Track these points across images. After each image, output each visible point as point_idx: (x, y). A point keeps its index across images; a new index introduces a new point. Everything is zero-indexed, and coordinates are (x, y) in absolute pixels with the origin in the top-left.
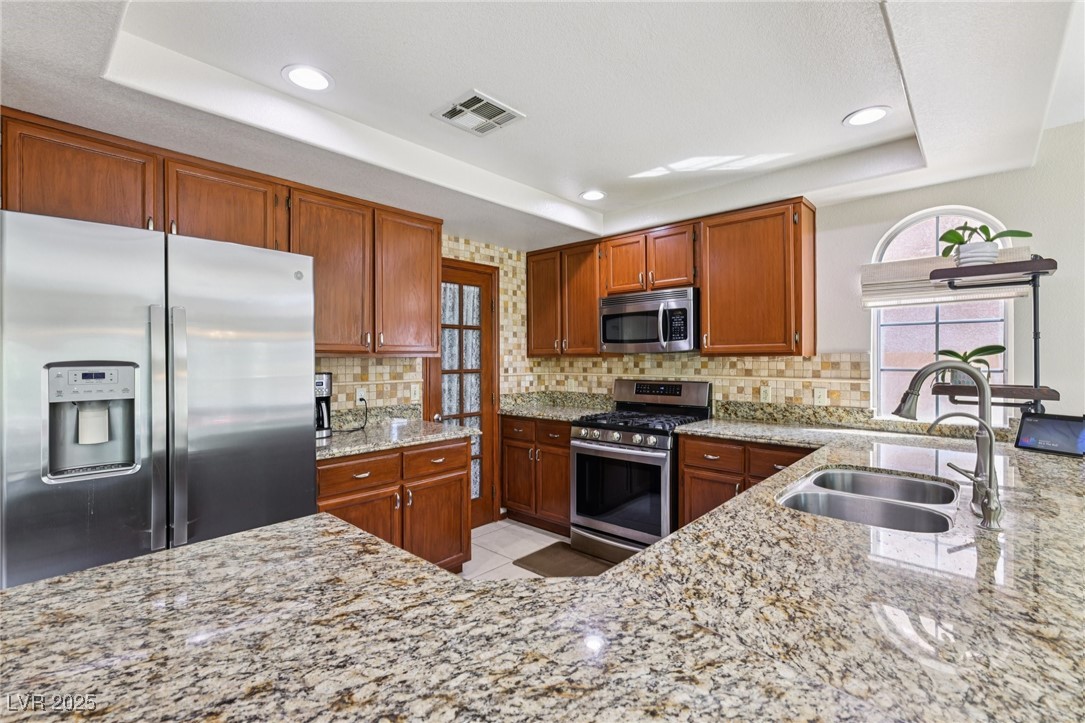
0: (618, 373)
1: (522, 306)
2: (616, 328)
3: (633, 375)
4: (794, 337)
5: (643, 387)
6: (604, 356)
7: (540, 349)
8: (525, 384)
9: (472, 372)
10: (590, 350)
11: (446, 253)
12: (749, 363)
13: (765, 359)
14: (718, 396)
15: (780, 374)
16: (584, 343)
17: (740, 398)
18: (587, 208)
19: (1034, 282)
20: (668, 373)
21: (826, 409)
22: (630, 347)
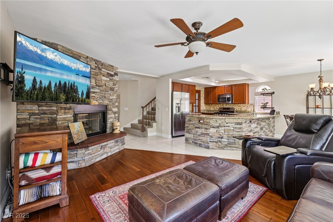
0: (220, 106)
1: (204, 96)
2: (220, 100)
3: (222, 107)
4: (245, 101)
5: (224, 108)
6: (217, 104)
7: (207, 103)
8: (204, 108)
9: (194, 106)
10: (215, 103)
11: (196, 89)
12: (240, 105)
13: (242, 104)
14: (235, 110)
15: (244, 106)
16: (215, 102)
17: (239, 110)
18: (216, 83)
19: (272, 95)
20: (228, 106)
21: (250, 111)
22: (221, 103)
